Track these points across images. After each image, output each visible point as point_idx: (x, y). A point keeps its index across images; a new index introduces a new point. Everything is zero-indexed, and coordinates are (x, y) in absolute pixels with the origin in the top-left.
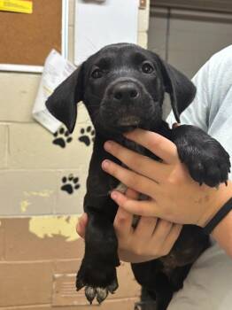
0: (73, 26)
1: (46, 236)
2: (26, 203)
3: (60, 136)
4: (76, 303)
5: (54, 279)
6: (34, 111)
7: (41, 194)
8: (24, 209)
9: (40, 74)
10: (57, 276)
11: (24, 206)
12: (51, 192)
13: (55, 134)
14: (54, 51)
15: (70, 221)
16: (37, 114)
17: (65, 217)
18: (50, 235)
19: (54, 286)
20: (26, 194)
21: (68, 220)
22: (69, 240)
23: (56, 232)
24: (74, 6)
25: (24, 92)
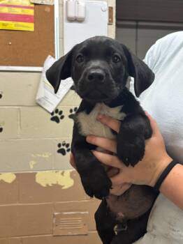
0: (63, 38)
1: (47, 185)
2: (33, 163)
3: (55, 115)
4: (70, 233)
5: (54, 216)
6: (37, 98)
7: (43, 156)
8: (32, 167)
9: (41, 72)
10: (56, 214)
11: (32, 164)
12: (50, 154)
13: (52, 114)
14: (50, 56)
15: (65, 174)
16: (39, 100)
17: (61, 172)
18: (50, 185)
19: (54, 221)
20: (33, 155)
21: (62, 174)
22: (64, 188)
23: (55, 183)
24: (63, 25)
25: (30, 85)
